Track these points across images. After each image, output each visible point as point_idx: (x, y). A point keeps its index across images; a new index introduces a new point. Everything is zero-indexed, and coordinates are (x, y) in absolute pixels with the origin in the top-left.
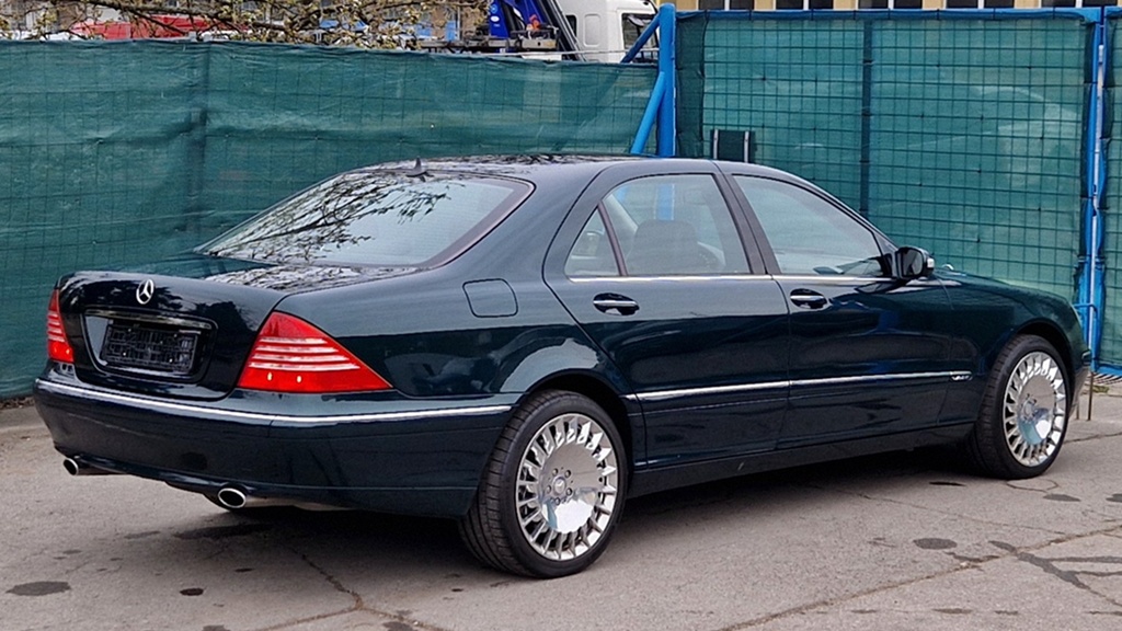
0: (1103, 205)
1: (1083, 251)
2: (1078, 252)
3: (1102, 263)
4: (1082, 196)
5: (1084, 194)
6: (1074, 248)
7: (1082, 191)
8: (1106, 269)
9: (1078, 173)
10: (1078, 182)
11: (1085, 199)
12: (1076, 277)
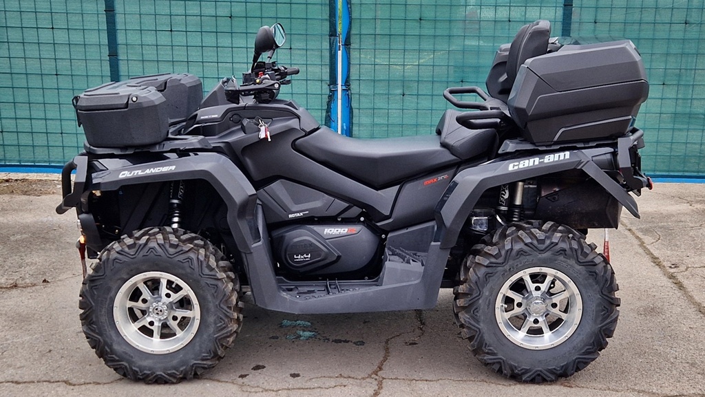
0: (347, 43)
1: (333, 81)
2: (328, 82)
3: (347, 90)
4: (331, 35)
5: (333, 33)
6: (324, 78)
7: (330, 31)
8: (351, 94)
9: (326, 16)
10: (327, 24)
11: (332, 38)
12: (329, 104)
